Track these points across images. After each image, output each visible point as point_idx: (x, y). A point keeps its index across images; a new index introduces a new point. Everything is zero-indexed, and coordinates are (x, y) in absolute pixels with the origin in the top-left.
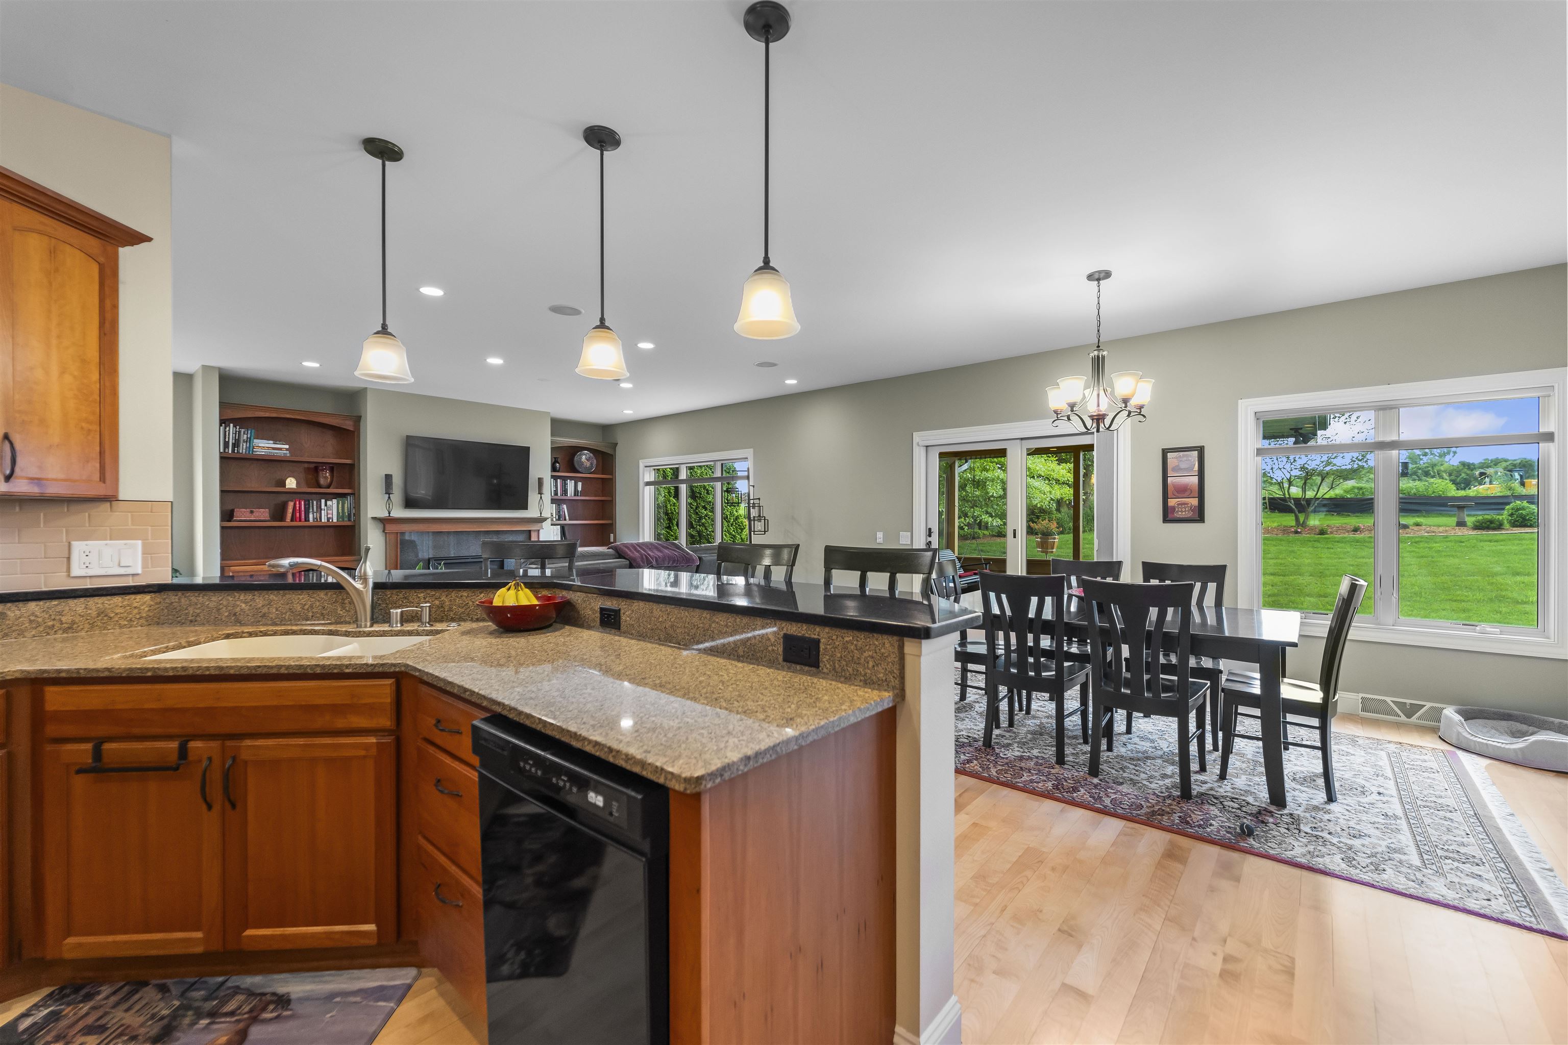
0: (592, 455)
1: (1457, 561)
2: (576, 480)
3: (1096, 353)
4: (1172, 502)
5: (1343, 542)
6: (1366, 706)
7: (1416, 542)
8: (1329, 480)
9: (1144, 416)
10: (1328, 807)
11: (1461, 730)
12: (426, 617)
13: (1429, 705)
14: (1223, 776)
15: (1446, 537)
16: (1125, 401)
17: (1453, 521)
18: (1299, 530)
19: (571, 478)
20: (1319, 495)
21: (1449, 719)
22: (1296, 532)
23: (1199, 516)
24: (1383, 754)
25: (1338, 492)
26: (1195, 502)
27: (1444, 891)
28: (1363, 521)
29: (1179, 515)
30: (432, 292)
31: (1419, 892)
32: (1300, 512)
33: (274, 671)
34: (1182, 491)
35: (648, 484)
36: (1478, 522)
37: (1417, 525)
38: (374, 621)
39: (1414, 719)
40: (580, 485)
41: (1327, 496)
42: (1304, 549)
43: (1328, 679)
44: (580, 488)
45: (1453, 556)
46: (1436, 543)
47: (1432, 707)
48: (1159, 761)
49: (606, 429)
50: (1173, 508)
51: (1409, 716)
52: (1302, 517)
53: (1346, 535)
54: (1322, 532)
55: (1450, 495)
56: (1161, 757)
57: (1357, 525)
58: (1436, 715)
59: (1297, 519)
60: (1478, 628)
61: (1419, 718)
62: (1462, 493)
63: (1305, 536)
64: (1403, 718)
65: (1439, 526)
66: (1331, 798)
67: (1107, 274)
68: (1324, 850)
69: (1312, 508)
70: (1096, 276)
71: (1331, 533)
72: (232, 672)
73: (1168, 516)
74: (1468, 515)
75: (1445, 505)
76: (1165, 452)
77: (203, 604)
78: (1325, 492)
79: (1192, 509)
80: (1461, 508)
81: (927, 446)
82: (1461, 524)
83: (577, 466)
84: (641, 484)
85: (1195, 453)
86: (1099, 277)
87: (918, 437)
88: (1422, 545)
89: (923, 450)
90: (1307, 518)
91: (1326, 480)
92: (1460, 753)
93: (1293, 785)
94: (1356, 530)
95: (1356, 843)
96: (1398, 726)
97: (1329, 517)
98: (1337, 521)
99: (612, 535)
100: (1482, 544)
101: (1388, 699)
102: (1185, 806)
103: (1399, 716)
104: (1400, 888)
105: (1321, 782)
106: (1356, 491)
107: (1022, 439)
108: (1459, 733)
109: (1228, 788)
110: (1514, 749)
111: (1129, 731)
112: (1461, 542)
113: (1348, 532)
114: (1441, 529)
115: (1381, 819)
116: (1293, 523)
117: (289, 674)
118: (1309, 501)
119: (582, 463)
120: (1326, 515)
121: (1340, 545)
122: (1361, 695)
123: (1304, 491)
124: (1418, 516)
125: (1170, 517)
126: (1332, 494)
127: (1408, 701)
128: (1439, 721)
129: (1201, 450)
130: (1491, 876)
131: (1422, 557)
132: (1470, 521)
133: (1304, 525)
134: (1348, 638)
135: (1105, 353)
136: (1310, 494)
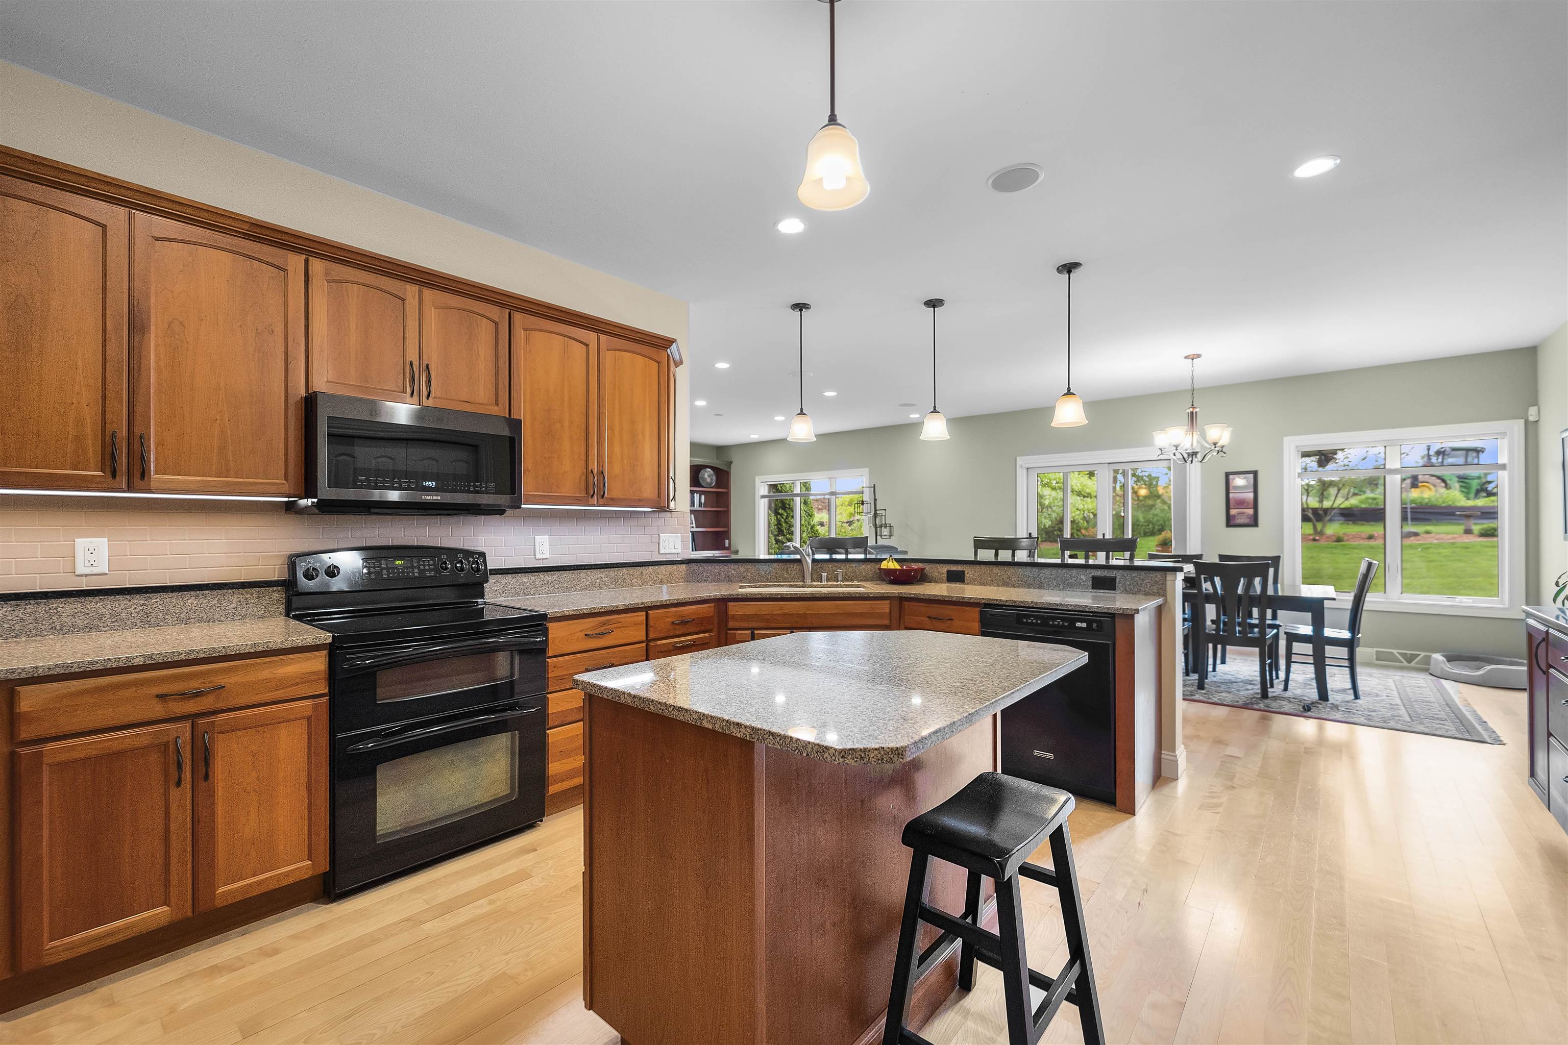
0: (712, 472)
1: (1462, 564)
2: (701, 493)
3: (1191, 410)
4: (1233, 512)
5: (1357, 549)
6: (1379, 656)
7: (1426, 548)
8: (1344, 491)
9: (1225, 453)
10: (1355, 701)
11: (1443, 666)
12: (840, 578)
13: (1423, 654)
14: (1286, 689)
15: (1453, 544)
16: (1215, 444)
17: (1460, 529)
18: (1317, 538)
19: (697, 492)
20: (1336, 505)
21: (1436, 660)
22: (1315, 540)
23: (1254, 522)
24: (1391, 680)
25: (1353, 502)
26: (1251, 512)
27: (1423, 729)
28: (1374, 529)
29: (1240, 521)
30: (722, 366)
31: (1408, 729)
32: (1318, 521)
33: (837, 595)
34: (1241, 503)
35: (763, 497)
36: (1483, 529)
37: (1428, 532)
38: (813, 580)
39: (1413, 664)
40: (703, 497)
41: (1342, 506)
42: (1323, 555)
43: (1354, 626)
44: (703, 501)
45: (1459, 560)
46: (1445, 548)
47: (1425, 656)
48: (1241, 684)
49: (720, 450)
50: (1234, 516)
51: (1409, 662)
52: (1319, 526)
53: (1362, 542)
54: (1339, 540)
55: (1459, 504)
56: (1241, 682)
57: (1371, 533)
58: (1427, 661)
59: (1315, 528)
60: (1457, 600)
61: (1417, 663)
62: (1471, 503)
63: (1323, 543)
64: (1405, 664)
65: (1448, 534)
66: (1357, 697)
67: (1199, 356)
68: (1354, 716)
69: (1328, 518)
70: (1191, 357)
71: (1348, 540)
72: (817, 596)
73: (1230, 522)
74: (1475, 524)
75: (1453, 514)
76: (1227, 475)
77: (711, 571)
78: (1341, 502)
79: (1249, 517)
80: (1468, 517)
81: (1027, 468)
82: (1468, 532)
83: (701, 482)
84: (757, 497)
85: (1251, 476)
86: (1193, 357)
87: (1020, 461)
88: (1431, 550)
89: (1025, 471)
90: (1324, 526)
91: (1342, 492)
92: (1443, 681)
93: (1332, 693)
94: (1370, 537)
95: (1374, 714)
96: (1402, 668)
97: (1345, 526)
98: (1353, 529)
99: (727, 541)
100: (1486, 549)
101: (1395, 651)
102: (1266, 701)
103: (1402, 662)
104: (1398, 728)
105: (1352, 691)
106: (1370, 501)
107: (1109, 463)
108: (1442, 668)
109: (1291, 694)
110: (1477, 675)
111: (1214, 670)
112: (1468, 548)
113: (1363, 539)
114: (1449, 536)
115: (1388, 705)
116: (1311, 531)
117: (843, 597)
118: (1326, 511)
119: (705, 480)
120: (1341, 524)
121: (1356, 551)
122: (1375, 649)
123: (1321, 501)
124: (1429, 525)
125: (1232, 523)
126: (1346, 504)
127: (1409, 652)
128: (1429, 664)
129: (1255, 473)
130: (1451, 724)
131: (1431, 561)
132: (1476, 528)
133: (1321, 533)
134: (1364, 608)
135: (1197, 410)
136: (1327, 504)
